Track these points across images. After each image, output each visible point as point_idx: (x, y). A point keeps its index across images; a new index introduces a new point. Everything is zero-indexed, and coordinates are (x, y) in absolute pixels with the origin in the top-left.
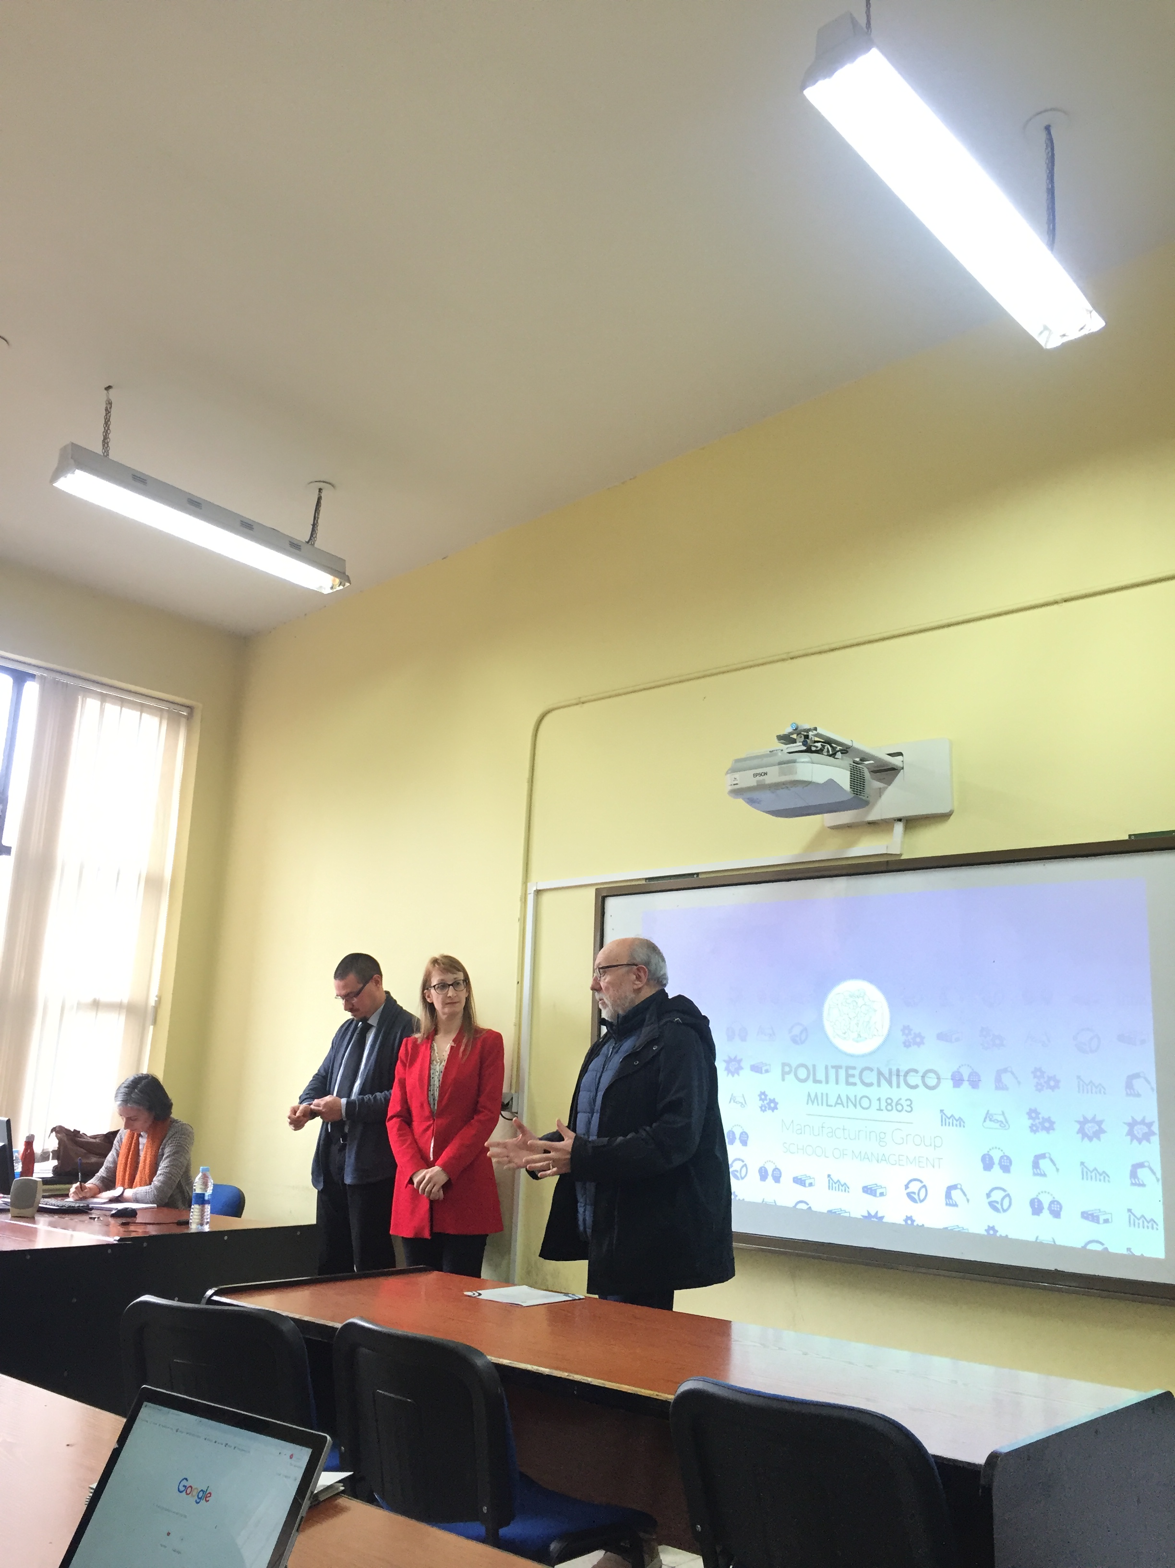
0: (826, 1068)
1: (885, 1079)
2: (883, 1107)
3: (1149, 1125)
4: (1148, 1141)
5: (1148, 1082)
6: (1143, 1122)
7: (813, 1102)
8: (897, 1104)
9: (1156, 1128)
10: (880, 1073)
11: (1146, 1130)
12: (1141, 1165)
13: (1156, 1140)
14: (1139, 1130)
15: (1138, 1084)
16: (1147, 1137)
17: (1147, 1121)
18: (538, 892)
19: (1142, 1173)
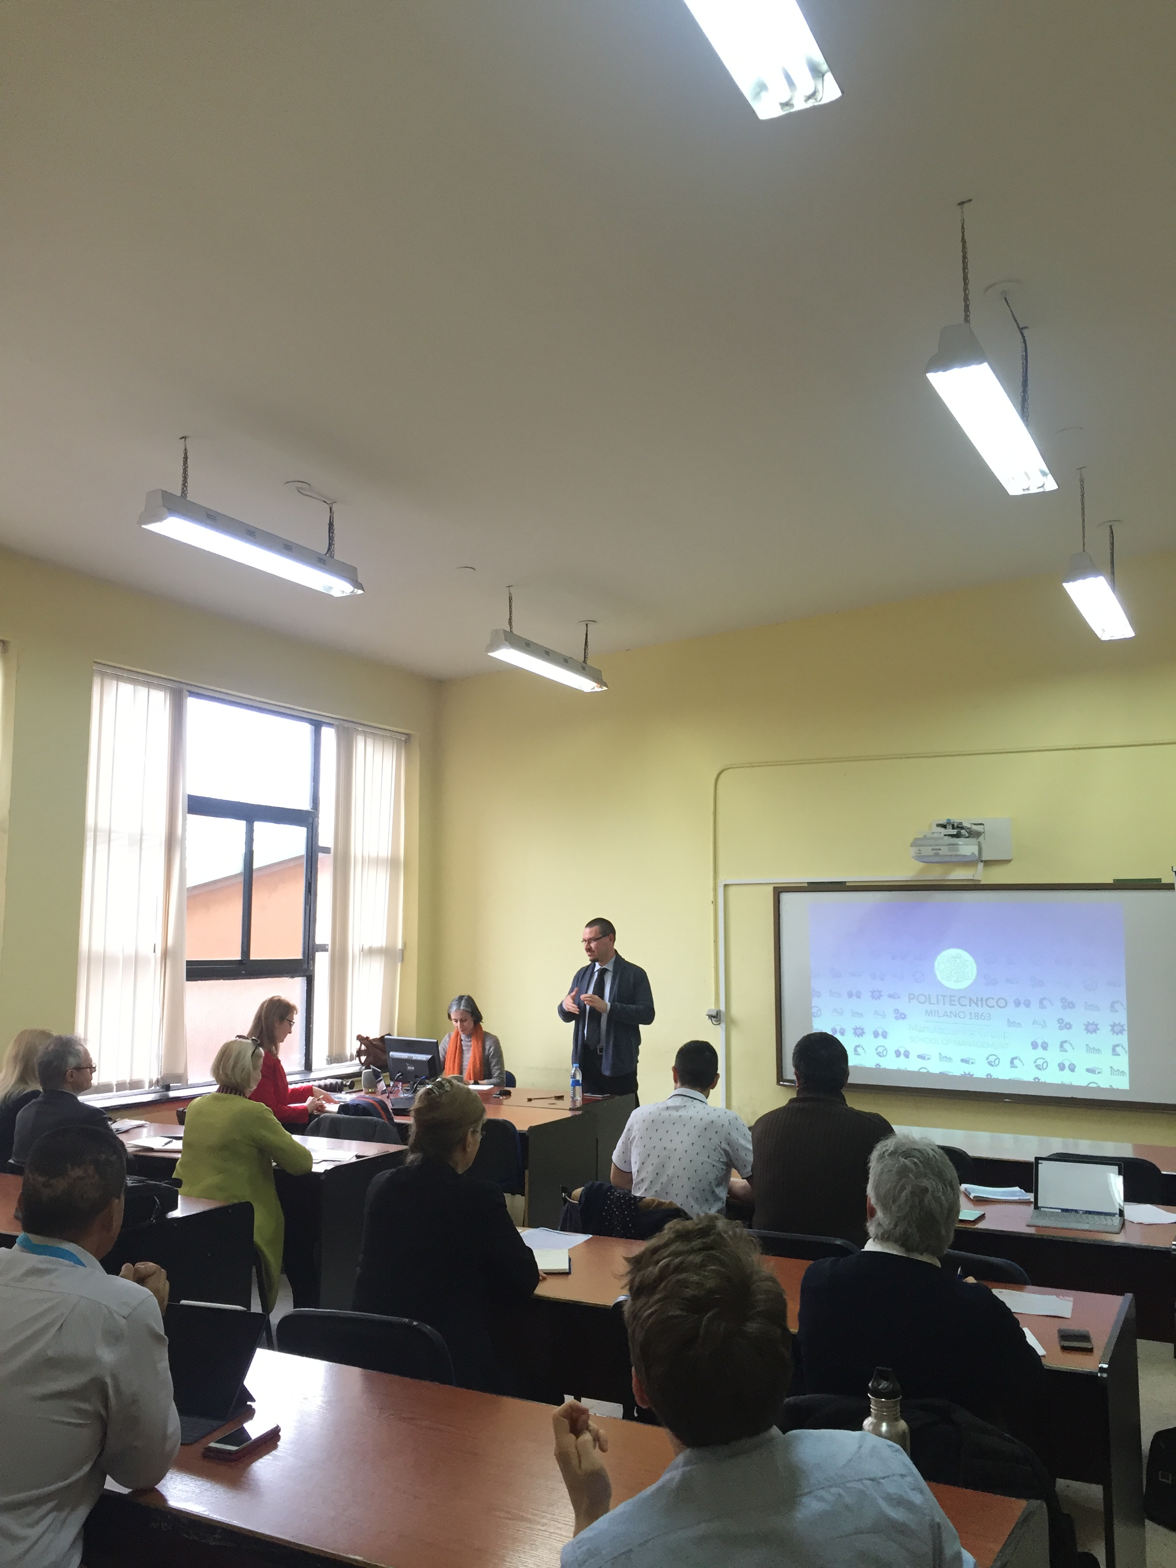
0: (937, 995)
1: (974, 1002)
2: (973, 1017)
3: (1122, 1026)
4: (1122, 1033)
5: (1123, 1005)
6: (1119, 1024)
7: (929, 1015)
8: (981, 1015)
9: (1126, 1028)
10: (971, 1000)
11: (1120, 1028)
12: (1118, 1045)
13: (1125, 1033)
14: (1117, 1029)
15: (1117, 1006)
16: (1121, 1032)
17: (1121, 1024)
18: (726, 886)
19: (1118, 1049)
